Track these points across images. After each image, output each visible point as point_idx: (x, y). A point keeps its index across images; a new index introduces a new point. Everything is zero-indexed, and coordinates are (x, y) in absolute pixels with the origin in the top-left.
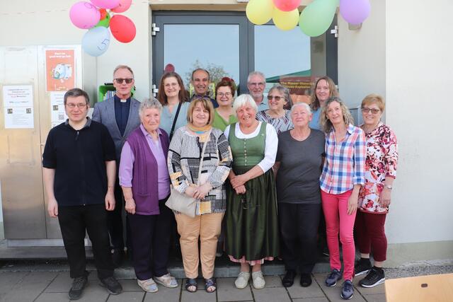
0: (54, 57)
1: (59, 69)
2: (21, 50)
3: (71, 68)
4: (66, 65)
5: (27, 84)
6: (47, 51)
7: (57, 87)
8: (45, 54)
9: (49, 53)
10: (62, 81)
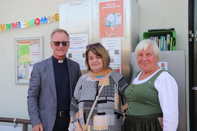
0: (106, 7)
1: (110, 18)
2: (79, 4)
3: (120, 17)
4: (117, 14)
5: (84, 33)
6: (100, 4)
7: (108, 34)
8: (98, 6)
9: (102, 5)
10: (113, 28)
